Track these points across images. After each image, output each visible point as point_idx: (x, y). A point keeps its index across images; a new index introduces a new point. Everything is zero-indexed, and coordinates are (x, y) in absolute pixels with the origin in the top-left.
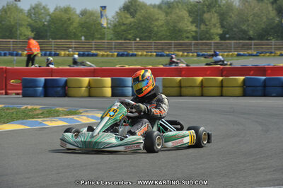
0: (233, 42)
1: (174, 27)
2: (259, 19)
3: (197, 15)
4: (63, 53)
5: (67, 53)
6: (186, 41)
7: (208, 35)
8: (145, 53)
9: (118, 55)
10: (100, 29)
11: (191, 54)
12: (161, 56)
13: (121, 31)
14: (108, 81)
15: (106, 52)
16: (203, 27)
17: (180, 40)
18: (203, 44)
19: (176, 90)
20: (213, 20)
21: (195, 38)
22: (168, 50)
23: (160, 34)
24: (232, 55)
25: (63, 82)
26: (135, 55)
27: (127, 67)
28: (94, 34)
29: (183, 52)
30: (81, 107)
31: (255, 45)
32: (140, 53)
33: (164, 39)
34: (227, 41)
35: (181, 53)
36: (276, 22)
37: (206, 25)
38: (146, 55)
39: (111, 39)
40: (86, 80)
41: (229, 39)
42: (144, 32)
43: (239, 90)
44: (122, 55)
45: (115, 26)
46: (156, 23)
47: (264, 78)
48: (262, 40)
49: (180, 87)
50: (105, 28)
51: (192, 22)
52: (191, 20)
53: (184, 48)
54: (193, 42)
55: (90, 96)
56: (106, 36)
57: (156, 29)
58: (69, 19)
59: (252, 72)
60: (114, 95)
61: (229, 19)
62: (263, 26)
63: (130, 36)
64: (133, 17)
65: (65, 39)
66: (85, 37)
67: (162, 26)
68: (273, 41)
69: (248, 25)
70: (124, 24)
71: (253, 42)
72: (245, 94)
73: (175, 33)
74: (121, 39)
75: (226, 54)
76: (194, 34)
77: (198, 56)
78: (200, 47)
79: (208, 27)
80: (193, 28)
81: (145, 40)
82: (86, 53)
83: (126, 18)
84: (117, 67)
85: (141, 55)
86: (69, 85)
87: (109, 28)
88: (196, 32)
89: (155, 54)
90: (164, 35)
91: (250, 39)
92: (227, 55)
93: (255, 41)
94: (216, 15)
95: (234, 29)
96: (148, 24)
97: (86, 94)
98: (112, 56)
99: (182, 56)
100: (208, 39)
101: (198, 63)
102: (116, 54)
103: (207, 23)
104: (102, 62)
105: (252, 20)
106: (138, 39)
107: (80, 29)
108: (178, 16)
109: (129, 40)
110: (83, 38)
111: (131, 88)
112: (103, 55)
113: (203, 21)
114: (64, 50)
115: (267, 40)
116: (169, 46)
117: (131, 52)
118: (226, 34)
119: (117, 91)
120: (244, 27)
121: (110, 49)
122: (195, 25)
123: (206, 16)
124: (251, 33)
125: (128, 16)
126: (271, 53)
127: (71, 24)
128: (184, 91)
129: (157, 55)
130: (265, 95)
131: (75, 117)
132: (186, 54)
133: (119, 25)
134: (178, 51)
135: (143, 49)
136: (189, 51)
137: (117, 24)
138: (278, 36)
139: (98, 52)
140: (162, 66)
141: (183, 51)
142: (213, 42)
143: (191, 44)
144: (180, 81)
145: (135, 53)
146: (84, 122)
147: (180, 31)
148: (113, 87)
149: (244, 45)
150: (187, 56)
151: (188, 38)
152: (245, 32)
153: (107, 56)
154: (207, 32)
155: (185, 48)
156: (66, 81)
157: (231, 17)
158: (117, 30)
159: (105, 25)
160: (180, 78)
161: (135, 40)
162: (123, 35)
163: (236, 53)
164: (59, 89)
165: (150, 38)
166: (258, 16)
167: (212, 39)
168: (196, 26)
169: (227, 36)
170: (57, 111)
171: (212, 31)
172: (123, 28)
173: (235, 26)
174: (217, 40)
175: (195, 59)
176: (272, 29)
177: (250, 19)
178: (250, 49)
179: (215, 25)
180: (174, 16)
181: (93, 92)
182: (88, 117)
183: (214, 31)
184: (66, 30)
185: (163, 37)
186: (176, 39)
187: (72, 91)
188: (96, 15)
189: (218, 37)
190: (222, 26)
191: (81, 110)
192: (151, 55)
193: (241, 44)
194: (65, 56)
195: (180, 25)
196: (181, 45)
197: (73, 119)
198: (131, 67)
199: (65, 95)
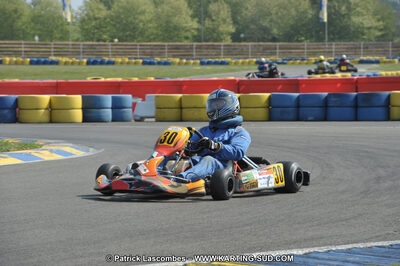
0: (250, 44)
1: (167, 22)
2: (285, 12)
3: (200, 6)
4: (8, 59)
5: (15, 59)
6: (186, 43)
7: (215, 35)
8: (127, 60)
9: (88, 63)
10: (62, 25)
11: (192, 62)
12: (150, 63)
13: (91, 28)
14: (78, 99)
15: (71, 58)
16: (208, 23)
17: (175, 41)
18: (208, 47)
19: (174, 113)
20: (222, 12)
21: (197, 39)
22: (159, 55)
23: (147, 33)
24: (249, 63)
25: (12, 103)
26: (113, 63)
27: (103, 79)
28: (52, 32)
29: (181, 59)
30: (41, 138)
31: (280, 48)
32: (120, 60)
33: (154, 40)
34: (243, 43)
35: (177, 60)
36: (310, 16)
37: (213, 20)
38: (128, 63)
39: (77, 40)
40: (46, 98)
41: (245, 40)
42: (124, 30)
43: (263, 113)
44: (95, 63)
45: (83, 21)
46: (142, 17)
47: (297, 94)
48: (289, 41)
49: (181, 108)
50: (68, 24)
51: (193, 17)
52: (191, 12)
53: (182, 52)
54: (195, 44)
55: (51, 121)
56: (71, 35)
57: (141, 25)
58: (16, 11)
59: (280, 87)
60: (86, 119)
61: (245, 12)
62: (291, 22)
63: (105, 37)
64: (109, 8)
65: (12, 39)
66: (40, 36)
67: (150, 21)
68: (306, 43)
69: (271, 21)
70: (96, 19)
71: (278, 44)
72: (271, 118)
73: (170, 31)
74: (92, 39)
75: (241, 61)
76: (196, 33)
77: (202, 63)
78: (205, 52)
79: (215, 23)
80: (195, 24)
81: (126, 41)
82: (43, 60)
83: (100, 10)
84: (89, 79)
85: (122, 63)
86: (21, 105)
87: (74, 24)
88: (198, 30)
89: (141, 61)
90: (152, 34)
91: (274, 40)
92: (243, 63)
93: (281, 43)
94: (226, 6)
95: (252, 27)
96: (130, 19)
97: (47, 119)
98: (80, 63)
99: (179, 64)
100: (216, 41)
101: (202, 74)
102: (85, 60)
103: (214, 18)
104: (66, 73)
105: (277, 14)
106: (116, 40)
107: (33, 24)
108: (172, 8)
109: (105, 41)
110: (37, 38)
111: (110, 111)
112: (66, 63)
113: (207, 15)
114: (9, 55)
115: (298, 41)
116: (160, 51)
117: (107, 59)
118: (240, 33)
119: (91, 115)
120: (265, 24)
121: (76, 54)
122: (196, 19)
123: (213, 7)
124: (275, 31)
125: (101, 6)
126: (303, 60)
127: (18, 18)
128: (187, 113)
129: (144, 63)
130: (298, 119)
131: (33, 152)
132: (184, 61)
133: (89, 19)
134: (174, 56)
135: (125, 54)
136: (189, 57)
137: (86, 18)
138: (312, 36)
139: (60, 59)
140: (152, 79)
141: (181, 57)
142: (222, 44)
143: (191, 47)
144: (181, 99)
145: (113, 59)
146: (46, 159)
147: (176, 28)
148: (84, 109)
149: (266, 48)
150: (186, 64)
151: (187, 38)
152: (266, 30)
153: (73, 63)
154: (214, 30)
155: (184, 53)
156: (17, 100)
157: (247, 9)
158: (86, 27)
159: (69, 20)
160: (180, 95)
161: (112, 41)
162: (94, 34)
163: (255, 60)
164: (6, 111)
165: (133, 38)
166: (285, 8)
167: (221, 40)
168: (199, 22)
169: (242, 35)
170: (6, 144)
171: (221, 29)
172: (94, 23)
173: (253, 21)
174: (228, 41)
175: (199, 68)
176: (303, 25)
177: (273, 12)
178: (274, 54)
179: (224, 21)
180: (166, 8)
181: (55, 116)
182: (51, 151)
183: (223, 28)
184: (12, 26)
185: (152, 37)
186: (171, 39)
187: (24, 115)
188: (55, 5)
189: (229, 37)
190: (235, 22)
191: (40, 142)
192: (135, 63)
193: (261, 48)
194: (10, 63)
195: (175, 20)
196: (177, 48)
197: (30, 155)
198: (109, 79)
199: (16, 120)
